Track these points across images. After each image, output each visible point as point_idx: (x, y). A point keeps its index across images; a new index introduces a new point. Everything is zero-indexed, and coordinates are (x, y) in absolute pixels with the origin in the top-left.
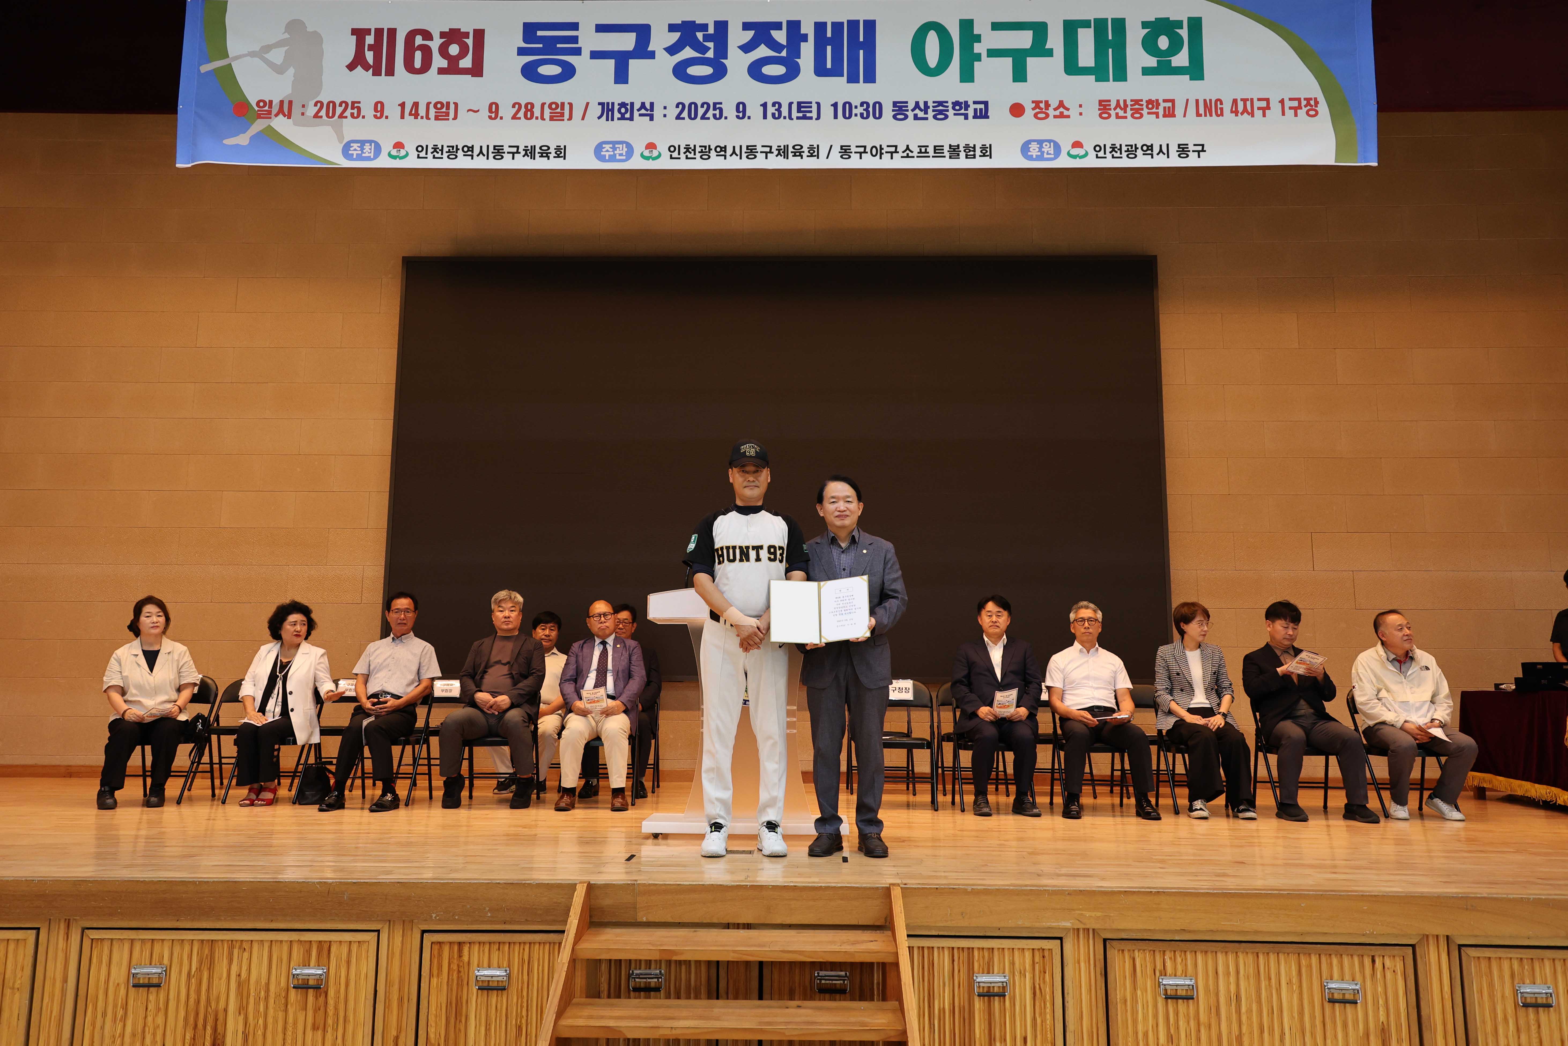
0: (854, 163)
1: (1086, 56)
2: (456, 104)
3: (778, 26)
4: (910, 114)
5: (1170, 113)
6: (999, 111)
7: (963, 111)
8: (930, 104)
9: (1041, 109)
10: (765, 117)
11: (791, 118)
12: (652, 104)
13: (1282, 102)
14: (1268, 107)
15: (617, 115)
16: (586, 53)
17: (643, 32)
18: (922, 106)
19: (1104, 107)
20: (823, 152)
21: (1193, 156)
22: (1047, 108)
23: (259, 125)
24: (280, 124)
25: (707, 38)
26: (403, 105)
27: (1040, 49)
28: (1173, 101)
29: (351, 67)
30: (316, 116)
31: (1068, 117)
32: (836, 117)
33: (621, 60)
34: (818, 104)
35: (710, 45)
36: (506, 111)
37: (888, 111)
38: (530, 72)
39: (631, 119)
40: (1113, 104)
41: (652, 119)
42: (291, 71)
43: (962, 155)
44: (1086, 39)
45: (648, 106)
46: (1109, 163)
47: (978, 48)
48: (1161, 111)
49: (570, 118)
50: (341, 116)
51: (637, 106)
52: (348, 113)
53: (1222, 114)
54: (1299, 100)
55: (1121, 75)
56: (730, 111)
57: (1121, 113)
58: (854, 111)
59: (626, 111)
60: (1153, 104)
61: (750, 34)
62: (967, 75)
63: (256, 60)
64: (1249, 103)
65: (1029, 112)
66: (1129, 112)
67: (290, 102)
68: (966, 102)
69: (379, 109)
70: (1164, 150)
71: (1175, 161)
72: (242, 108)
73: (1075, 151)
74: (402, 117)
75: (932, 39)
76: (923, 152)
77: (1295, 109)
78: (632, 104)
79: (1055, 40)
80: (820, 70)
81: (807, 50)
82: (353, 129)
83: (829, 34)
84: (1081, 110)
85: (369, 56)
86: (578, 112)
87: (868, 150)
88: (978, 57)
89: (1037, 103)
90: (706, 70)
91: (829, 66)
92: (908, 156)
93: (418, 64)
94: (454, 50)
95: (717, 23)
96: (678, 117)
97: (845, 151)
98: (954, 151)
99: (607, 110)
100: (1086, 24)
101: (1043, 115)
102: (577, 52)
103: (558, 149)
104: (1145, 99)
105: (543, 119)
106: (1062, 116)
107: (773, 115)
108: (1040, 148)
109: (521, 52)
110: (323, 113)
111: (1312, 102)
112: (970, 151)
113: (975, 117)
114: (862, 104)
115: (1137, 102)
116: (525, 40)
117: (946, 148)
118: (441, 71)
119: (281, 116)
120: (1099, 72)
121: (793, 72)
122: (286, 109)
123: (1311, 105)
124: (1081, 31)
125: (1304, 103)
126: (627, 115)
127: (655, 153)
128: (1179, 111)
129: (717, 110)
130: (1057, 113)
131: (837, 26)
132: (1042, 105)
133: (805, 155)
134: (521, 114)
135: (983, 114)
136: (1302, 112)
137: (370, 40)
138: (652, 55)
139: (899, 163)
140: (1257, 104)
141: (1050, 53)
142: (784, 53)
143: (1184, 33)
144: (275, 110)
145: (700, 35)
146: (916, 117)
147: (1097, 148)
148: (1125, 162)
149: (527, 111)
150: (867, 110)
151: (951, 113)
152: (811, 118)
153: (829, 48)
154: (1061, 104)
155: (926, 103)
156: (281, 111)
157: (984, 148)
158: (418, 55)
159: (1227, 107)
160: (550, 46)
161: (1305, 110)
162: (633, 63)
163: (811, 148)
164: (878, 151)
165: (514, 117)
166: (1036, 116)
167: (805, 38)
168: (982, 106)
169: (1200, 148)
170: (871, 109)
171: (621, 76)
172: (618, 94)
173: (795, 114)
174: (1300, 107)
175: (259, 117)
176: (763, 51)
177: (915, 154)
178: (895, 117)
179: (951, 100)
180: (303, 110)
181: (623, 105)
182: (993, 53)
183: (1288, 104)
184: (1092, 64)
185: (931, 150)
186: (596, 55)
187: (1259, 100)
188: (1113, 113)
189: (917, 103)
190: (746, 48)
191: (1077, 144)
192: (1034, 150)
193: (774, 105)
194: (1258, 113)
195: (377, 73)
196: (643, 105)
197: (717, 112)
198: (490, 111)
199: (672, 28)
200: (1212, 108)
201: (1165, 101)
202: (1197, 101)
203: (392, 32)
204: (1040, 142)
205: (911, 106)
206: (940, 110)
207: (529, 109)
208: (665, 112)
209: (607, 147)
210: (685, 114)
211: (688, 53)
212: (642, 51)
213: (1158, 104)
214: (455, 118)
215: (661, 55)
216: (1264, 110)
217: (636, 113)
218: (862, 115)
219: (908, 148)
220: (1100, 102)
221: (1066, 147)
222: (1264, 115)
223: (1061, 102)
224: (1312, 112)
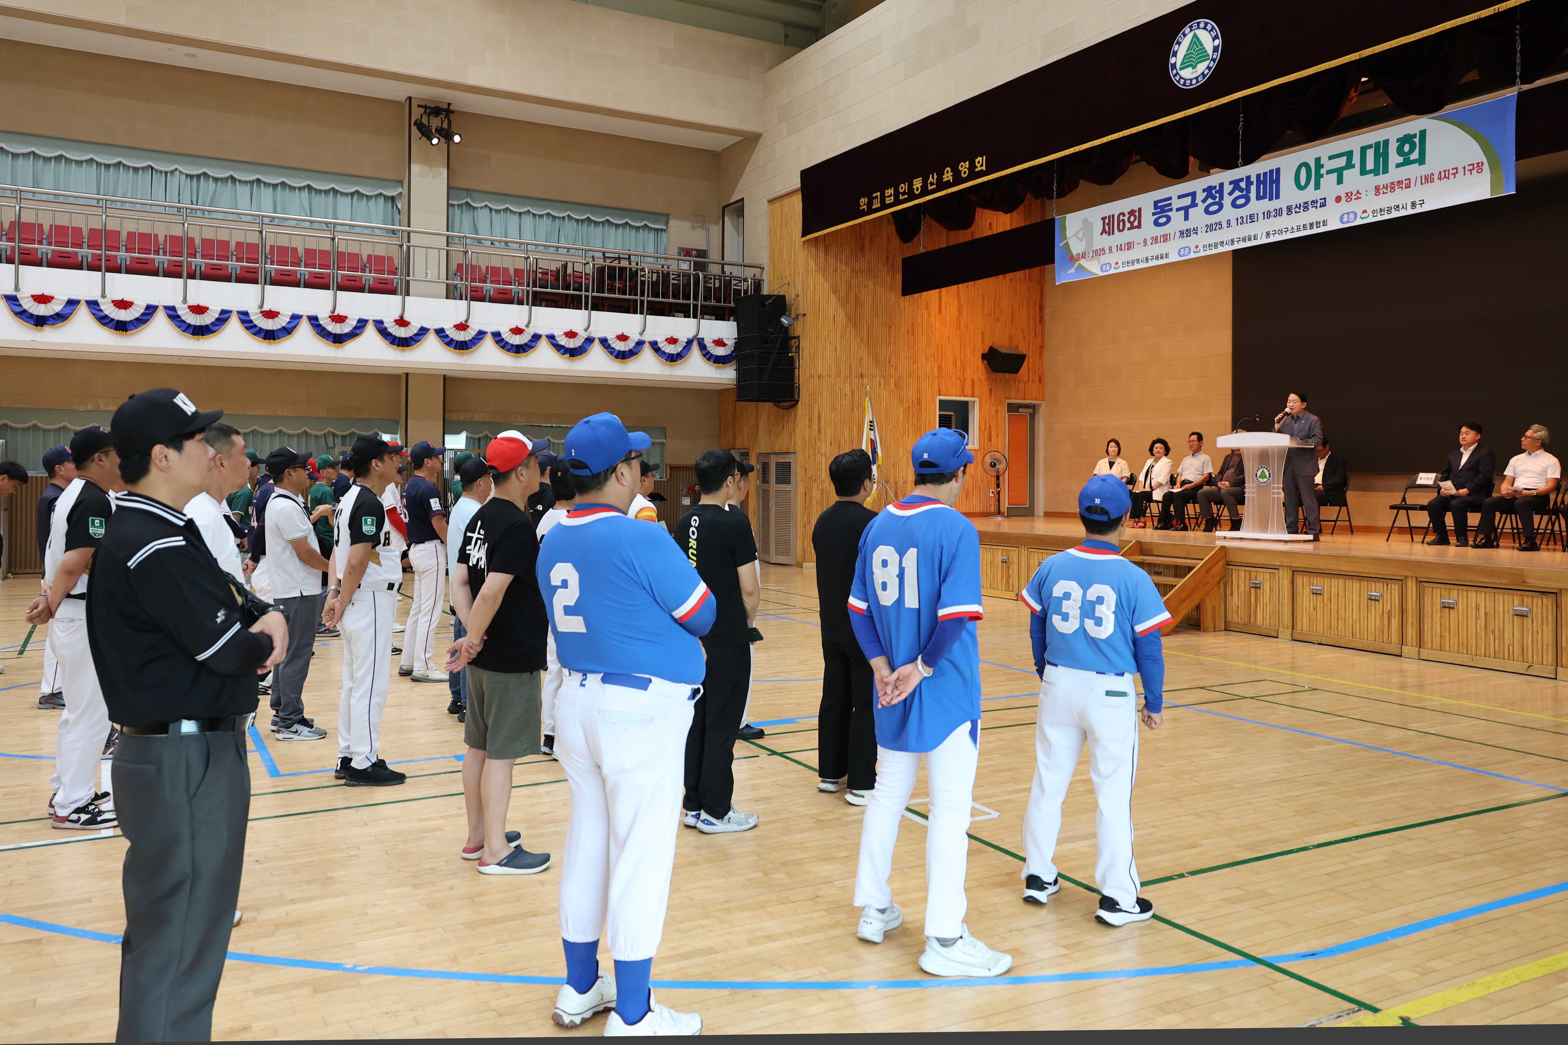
0: (1271, 239)
1: (1369, 166)
2: (1134, 242)
3: (1242, 180)
4: (1294, 211)
5: (1408, 186)
6: (1330, 201)
7: (1315, 205)
8: (1302, 204)
9: (1349, 196)
10: (1237, 224)
11: (1247, 223)
12: (1197, 228)
13: (1464, 168)
14: (1457, 173)
15: (1185, 235)
16: (1174, 210)
17: (1193, 195)
18: (1298, 206)
20: (1259, 237)
21: (1418, 206)
22: (1351, 195)
23: (1077, 264)
24: (1083, 262)
26: (1117, 246)
27: (1349, 166)
28: (1409, 179)
29: (1102, 234)
30: (1093, 256)
31: (1361, 198)
32: (1264, 218)
33: (1186, 210)
34: (1257, 214)
35: (1218, 195)
36: (1149, 241)
37: (1285, 211)
38: (1156, 223)
39: (1190, 235)
40: (1381, 187)
41: (1197, 234)
42: (1085, 239)
43: (1315, 227)
44: (1371, 153)
46: (1378, 216)
47: (1323, 171)
48: (1404, 186)
49: (1170, 240)
50: (1100, 255)
51: (1192, 230)
52: (1102, 253)
53: (1433, 181)
54: (1473, 165)
55: (1386, 170)
56: (1224, 224)
57: (1385, 191)
58: (1271, 214)
59: (1188, 233)
60: (1400, 182)
61: (1232, 188)
62: (1317, 187)
63: (1075, 237)
64: (1447, 172)
65: (1344, 199)
66: (1389, 189)
67: (1085, 254)
68: (1317, 200)
69: (1110, 249)
70: (1405, 206)
71: (1409, 210)
72: (1072, 258)
73: (1364, 214)
74: (1118, 251)
75: (1303, 172)
76: (1299, 228)
77: (1471, 170)
78: (1190, 229)
79: (1356, 161)
80: (1259, 198)
81: (1253, 189)
82: (1103, 259)
83: (1262, 179)
84: (1367, 193)
85: (1107, 228)
86: (1172, 236)
87: (1277, 232)
88: (1322, 176)
89: (1347, 194)
90: (1215, 208)
91: (1262, 194)
93: (1121, 228)
94: (1132, 219)
95: (1220, 185)
96: (1206, 231)
97: (1268, 234)
98: (1311, 226)
99: (1182, 233)
100: (1370, 147)
101: (1349, 200)
102: (1171, 210)
103: (1166, 254)
104: (1396, 181)
105: (1161, 241)
106: (1358, 198)
107: (1240, 222)
108: (1348, 217)
109: (1154, 214)
110: (1094, 254)
111: (1480, 165)
112: (1318, 224)
113: (1320, 207)
114: (1274, 210)
115: (1392, 183)
116: (1155, 209)
117: (1308, 225)
118: (1128, 229)
119: (1083, 259)
120: (1376, 171)
121: (1248, 201)
122: (1084, 256)
124: (1368, 151)
125: (1476, 166)
127: (1198, 250)
128: (1412, 184)
129: (1220, 225)
130: (1356, 197)
132: (1349, 194)
133: (1253, 239)
134: (1154, 241)
135: (1324, 205)
136: (1474, 172)
137: (1107, 221)
138: (1197, 205)
140: (1451, 172)
141: (1353, 167)
142: (1245, 193)
143: (1417, 140)
144: (1081, 256)
145: (1214, 193)
146: (1296, 212)
147: (1374, 212)
148: (1386, 217)
150: (1276, 213)
151: (1310, 207)
152: (1254, 221)
153: (1262, 186)
155: (1300, 204)
157: (1324, 221)
158: (1121, 223)
159: (1436, 177)
161: (1476, 169)
162: (1190, 210)
163: (1255, 236)
164: (1281, 232)
165: (1152, 242)
166: (1346, 200)
167: (1252, 183)
168: (1323, 201)
169: (1422, 202)
170: (1278, 212)
171: (1186, 217)
172: (1185, 226)
173: (1248, 220)
174: (1473, 169)
175: (1077, 260)
176: (1237, 193)
177: (1296, 230)
178: (1287, 214)
179: (1310, 200)
180: (1089, 255)
181: (1187, 230)
182: (1329, 172)
183: (1467, 168)
184: (1373, 167)
185: (1302, 227)
187: (1452, 169)
189: (1296, 205)
190: (1231, 194)
191: (1365, 211)
192: (1345, 218)
193: (1241, 218)
194: (1452, 177)
195: (1109, 234)
196: (1194, 229)
198: (1144, 241)
199: (1204, 191)
200: (1428, 179)
201: (1406, 180)
202: (1421, 177)
203: (1113, 216)
204: (1348, 214)
205: (1294, 207)
206: (1306, 206)
207: (1156, 238)
208: (1202, 230)
209: (1182, 250)
210: (1209, 229)
211: (1209, 201)
212: (1194, 204)
213: (1402, 182)
214: (1133, 248)
215: (1200, 204)
216: (1454, 174)
217: (1192, 233)
218: (1274, 215)
219: (1293, 228)
220: (1376, 187)
221: (1359, 213)
222: (1455, 177)
223: (1358, 191)
224: (1480, 171)
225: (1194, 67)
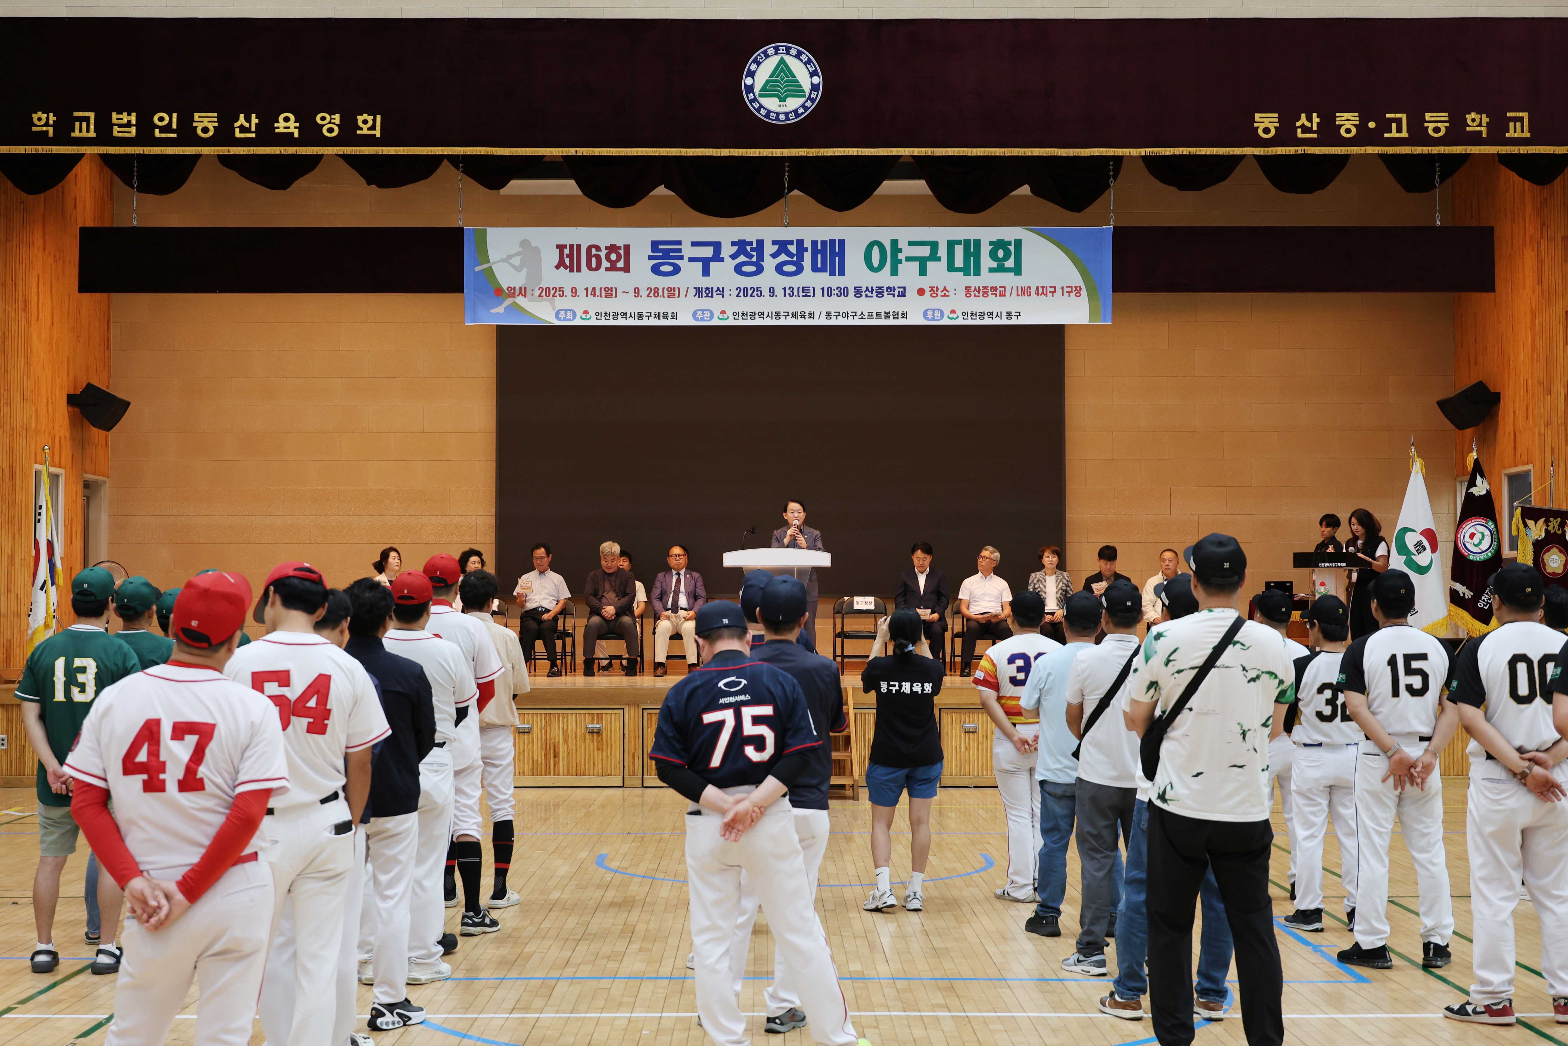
0: (833, 322)
1: (959, 262)
2: (616, 289)
3: (791, 243)
4: (864, 294)
5: (1003, 294)
6: (911, 292)
7: (892, 292)
8: (874, 288)
9: (934, 291)
10: (785, 296)
11: (799, 296)
12: (723, 288)
13: (1062, 288)
14: (1055, 291)
15: (704, 294)
16: (686, 258)
17: (717, 246)
18: (870, 290)
19: (968, 290)
20: (816, 316)
21: (1014, 318)
22: (937, 291)
23: (509, 301)
24: (520, 300)
25: (752, 250)
26: (587, 289)
27: (934, 257)
28: (1004, 287)
29: (557, 267)
30: (540, 296)
31: (948, 296)
32: (823, 296)
33: (706, 263)
34: (814, 288)
35: (754, 254)
36: (644, 292)
37: (852, 292)
38: (655, 270)
39: (712, 297)
40: (973, 289)
41: (723, 297)
42: (525, 270)
43: (892, 317)
44: (959, 250)
45: (721, 290)
46: (970, 322)
47: (901, 256)
48: (998, 293)
49: (679, 297)
50: (553, 296)
51: (715, 289)
52: (557, 294)
53: (1030, 295)
54: (1071, 287)
55: (977, 272)
56: (766, 292)
57: (977, 294)
58: (833, 292)
59: (709, 292)
60: (994, 289)
61: (776, 247)
62: (894, 272)
63: (505, 264)
64: (1045, 289)
65: (928, 293)
66: (981, 293)
67: (525, 288)
68: (894, 287)
69: (574, 291)
70: (999, 315)
71: (1004, 321)
72: (499, 291)
73: (952, 315)
74: (587, 296)
75: (876, 251)
76: (870, 316)
77: (1069, 292)
78: (712, 288)
79: (942, 252)
80: (815, 269)
81: (807, 257)
82: (560, 303)
83: (819, 248)
84: (955, 292)
85: (567, 261)
86: (683, 293)
87: (841, 314)
88: (901, 261)
89: (932, 288)
90: (752, 269)
91: (819, 266)
92: (862, 318)
93: (594, 265)
94: (613, 257)
95: (758, 241)
96: (738, 296)
97: (828, 315)
98: (887, 315)
99: (699, 291)
100: (959, 242)
101: (935, 295)
102: (681, 258)
103: (673, 314)
104: (990, 286)
105: (664, 297)
106: (945, 295)
107: (789, 294)
108: (934, 313)
110: (543, 294)
111: (1078, 289)
112: (896, 315)
113: (899, 296)
114: (837, 288)
115: (985, 288)
116: (652, 251)
117: (883, 314)
118: (607, 269)
119: (521, 296)
120: (965, 270)
121: (800, 270)
122: (523, 292)
123: (1078, 290)
124: (956, 246)
125: (1074, 289)
126: (710, 295)
127: (726, 316)
128: (1008, 293)
129: (758, 291)
130: (943, 294)
131: (824, 243)
132: (935, 289)
133: (807, 317)
134: (652, 294)
135: (902, 294)
136: (1073, 294)
137: (566, 251)
138: (722, 260)
139: (857, 322)
140: (1049, 289)
141: (939, 259)
142: (795, 259)
143: (1012, 248)
144: (517, 292)
145: (748, 248)
146: (867, 296)
147: (964, 314)
148: (978, 322)
149: (654, 292)
150: (840, 291)
151: (885, 293)
152: (810, 296)
153: (819, 256)
154: (945, 289)
155: (872, 288)
156: (520, 293)
157: (903, 313)
158: (594, 260)
159: (1033, 291)
160: (666, 254)
161: (1074, 293)
162: (712, 264)
163: (810, 313)
164: (846, 315)
165: (648, 296)
166: (931, 295)
167: (806, 250)
168: (902, 290)
169: (1018, 314)
170: (842, 291)
171: (706, 272)
172: (705, 282)
173: (801, 294)
174: (1072, 291)
175: (509, 296)
176: (783, 257)
177: (866, 317)
178: (855, 295)
179: (886, 286)
180: (532, 292)
181: (707, 289)
182: (909, 259)
183: (1066, 289)
184: (962, 266)
185: (874, 314)
186: (692, 260)
187: (1050, 287)
188: (972, 294)
189: (867, 288)
190: (774, 256)
191: (953, 312)
192: (930, 313)
193: (789, 288)
194: (1050, 294)
195: (572, 271)
196: (718, 288)
197: (759, 293)
198: (635, 292)
199: (733, 244)
200: (1025, 291)
201: (1000, 287)
202: (1017, 287)
203: (578, 246)
204: (933, 310)
205: (864, 289)
206: (880, 292)
207: (656, 290)
208: (730, 292)
209: (699, 313)
210: (741, 294)
211: (742, 258)
212: (717, 257)
213: (997, 289)
214: (616, 296)
215: (728, 260)
216: (1052, 293)
217: (715, 294)
218: (837, 294)
219: (862, 313)
220: (966, 287)
221: (947, 313)
222: (1053, 296)
223: (945, 288)
224: (1078, 295)
225: (782, 100)
